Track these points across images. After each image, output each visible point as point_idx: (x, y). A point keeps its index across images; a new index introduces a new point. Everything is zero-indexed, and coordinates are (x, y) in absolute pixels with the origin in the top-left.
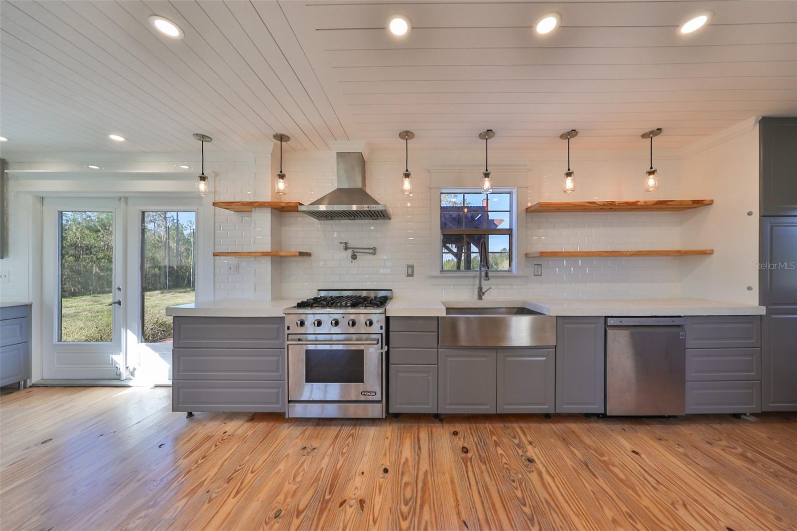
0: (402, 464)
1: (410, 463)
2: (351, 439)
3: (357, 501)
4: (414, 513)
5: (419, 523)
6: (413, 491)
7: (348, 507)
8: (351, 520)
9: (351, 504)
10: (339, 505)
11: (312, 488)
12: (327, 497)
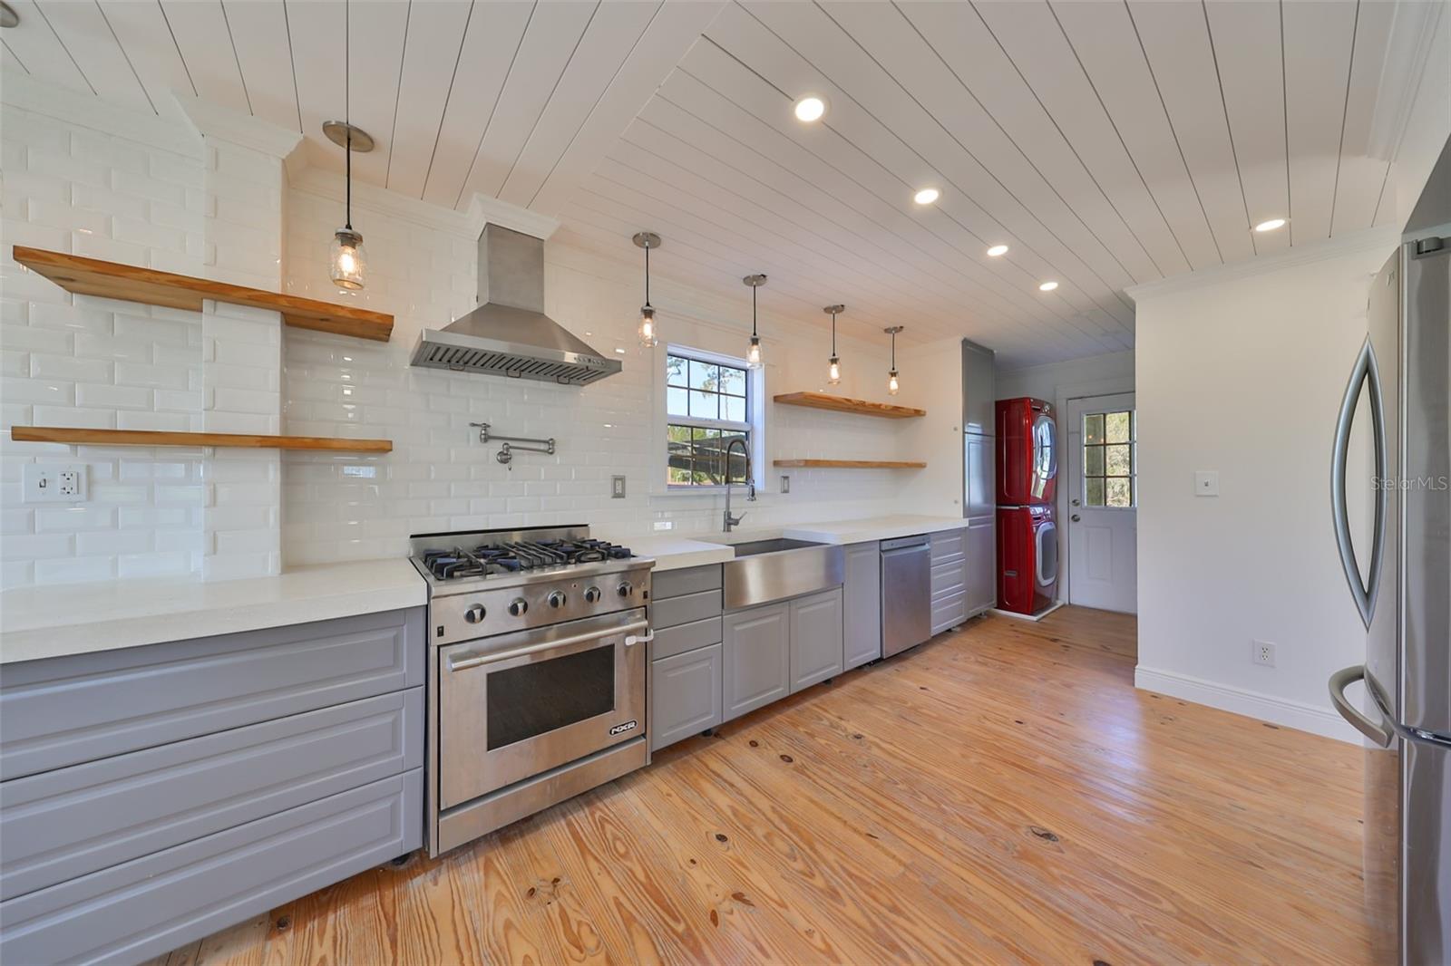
0: (732, 817)
1: (742, 810)
2: (608, 827)
3: (730, 900)
4: (815, 862)
5: (832, 869)
6: (783, 839)
7: (729, 917)
8: (753, 928)
9: (728, 909)
10: (712, 925)
11: (635, 935)
12: (680, 928)
